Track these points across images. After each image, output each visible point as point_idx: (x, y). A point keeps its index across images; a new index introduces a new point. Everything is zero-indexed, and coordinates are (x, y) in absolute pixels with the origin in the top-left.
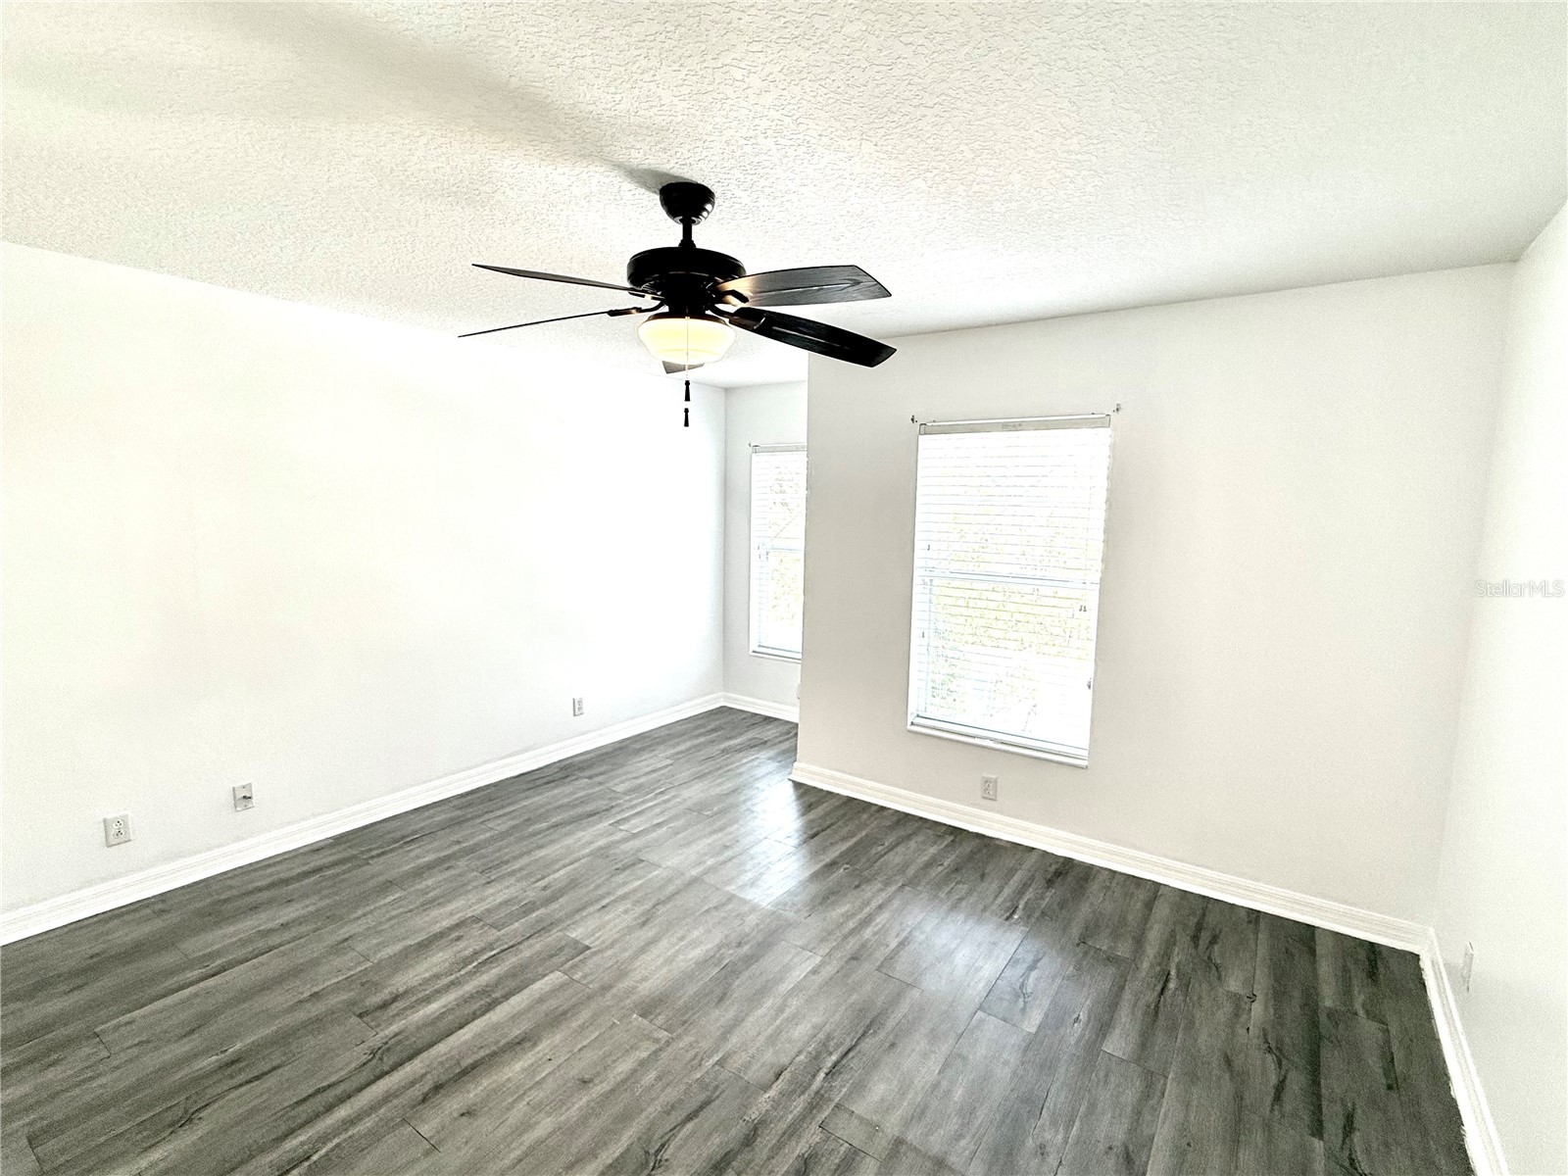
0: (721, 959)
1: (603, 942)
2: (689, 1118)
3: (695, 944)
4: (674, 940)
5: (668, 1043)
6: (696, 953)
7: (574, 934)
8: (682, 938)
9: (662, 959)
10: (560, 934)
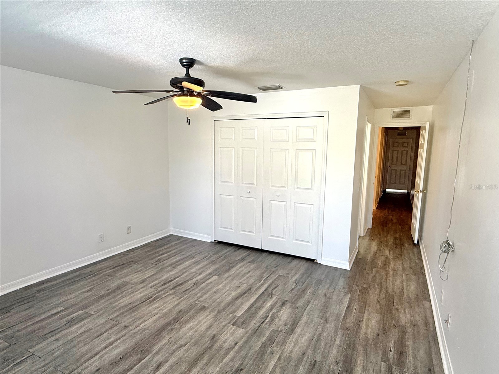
0: (180, 324)
1: (228, 328)
2: (188, 289)
3: (191, 329)
4: (199, 330)
5: (196, 301)
6: (190, 325)
7: (241, 331)
8: (196, 331)
9: (203, 322)
10: (248, 329)
